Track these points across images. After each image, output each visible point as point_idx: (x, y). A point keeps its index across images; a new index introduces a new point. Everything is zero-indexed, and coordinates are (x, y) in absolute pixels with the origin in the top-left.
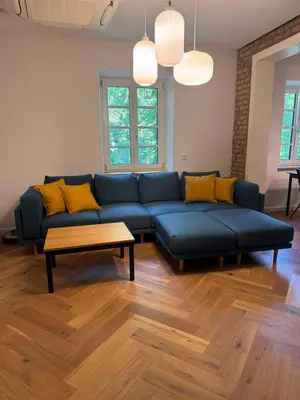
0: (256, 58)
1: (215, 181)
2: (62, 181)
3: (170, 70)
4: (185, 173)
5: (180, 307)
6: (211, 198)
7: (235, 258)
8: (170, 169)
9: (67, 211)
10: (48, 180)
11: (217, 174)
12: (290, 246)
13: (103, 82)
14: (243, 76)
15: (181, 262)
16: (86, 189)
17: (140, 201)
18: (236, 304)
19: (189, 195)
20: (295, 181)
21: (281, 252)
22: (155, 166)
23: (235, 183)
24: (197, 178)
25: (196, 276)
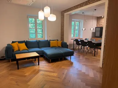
0: (65, 14)
1: (57, 42)
2: (17, 42)
3: (47, 18)
4: (50, 40)
5: (51, 69)
6: (57, 46)
7: (62, 58)
8: (46, 39)
9: (19, 50)
10: (13, 42)
11: (58, 40)
12: (73, 55)
13: (28, 17)
14: (62, 18)
15: (50, 60)
16: (24, 44)
17: (39, 47)
18: (63, 67)
19: (51, 45)
20: (75, 42)
21: (72, 56)
22: (42, 38)
23: (62, 42)
24: (53, 41)
25: (54, 63)
